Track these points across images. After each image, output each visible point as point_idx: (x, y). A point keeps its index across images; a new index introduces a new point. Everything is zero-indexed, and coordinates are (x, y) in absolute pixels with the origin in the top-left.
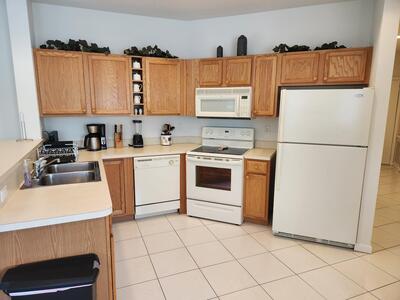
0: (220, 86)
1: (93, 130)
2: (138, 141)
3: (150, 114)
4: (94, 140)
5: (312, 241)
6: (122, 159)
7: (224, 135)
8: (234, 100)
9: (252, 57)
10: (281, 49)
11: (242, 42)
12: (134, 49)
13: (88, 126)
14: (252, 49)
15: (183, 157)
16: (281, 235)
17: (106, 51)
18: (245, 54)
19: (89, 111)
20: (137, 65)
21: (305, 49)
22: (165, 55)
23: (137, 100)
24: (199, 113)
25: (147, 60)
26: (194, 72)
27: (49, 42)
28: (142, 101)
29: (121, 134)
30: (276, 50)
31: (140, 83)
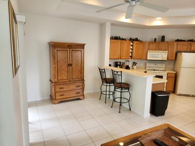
1: (119, 63)
5: (188, 96)
7: (155, 66)
9: (167, 42)
11: (163, 37)
12: (131, 38)
14: (166, 39)
16: (180, 95)
18: (164, 41)
19: (119, 58)
20: (132, 44)
21: (184, 41)
22: (139, 41)
25: (135, 42)
26: (147, 46)
28: (132, 55)
30: (176, 41)
31: (132, 49)
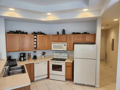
0: (58, 42)
1: (22, 55)
2: (35, 57)
3: (39, 50)
4: (22, 58)
5: (84, 85)
6: (30, 64)
7: (60, 55)
8: (62, 46)
9: (66, 35)
10: (74, 33)
11: (64, 31)
12: (35, 32)
13: (21, 54)
14: (66, 33)
15: (48, 62)
16: (76, 84)
17: (26, 33)
18: (65, 34)
19: (21, 50)
20: (35, 37)
21: (80, 33)
22: (43, 34)
23: (35, 46)
24: (53, 49)
25: (38, 36)
26: (51, 38)
27: (10, 31)
28: (36, 46)
29: (30, 56)
30: (72, 33)
31: (36, 42)
